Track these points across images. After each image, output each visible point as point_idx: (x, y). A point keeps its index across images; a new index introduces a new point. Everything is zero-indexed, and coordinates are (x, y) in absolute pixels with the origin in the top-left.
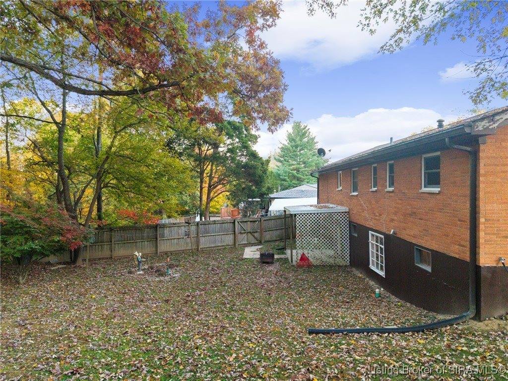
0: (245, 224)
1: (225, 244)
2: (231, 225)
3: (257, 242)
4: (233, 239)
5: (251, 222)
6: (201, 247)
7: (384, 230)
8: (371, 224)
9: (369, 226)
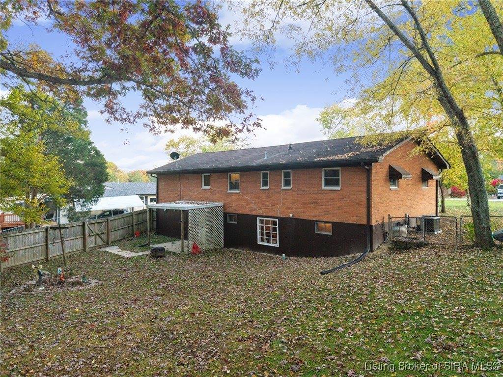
0: (93, 225)
1: (75, 250)
2: (80, 228)
3: (103, 244)
4: (82, 243)
5: (98, 223)
6: (50, 256)
7: (279, 215)
8: (260, 212)
9: (257, 214)
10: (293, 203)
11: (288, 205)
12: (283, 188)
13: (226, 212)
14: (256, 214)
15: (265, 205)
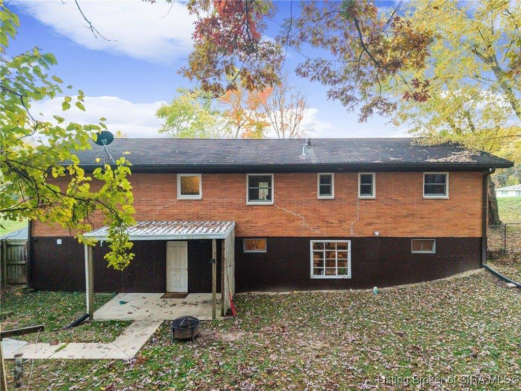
7: (352, 234)
8: (317, 233)
9: (311, 236)
10: (378, 217)
11: (368, 221)
12: (360, 197)
13: (241, 235)
14: (308, 236)
15: (327, 222)
